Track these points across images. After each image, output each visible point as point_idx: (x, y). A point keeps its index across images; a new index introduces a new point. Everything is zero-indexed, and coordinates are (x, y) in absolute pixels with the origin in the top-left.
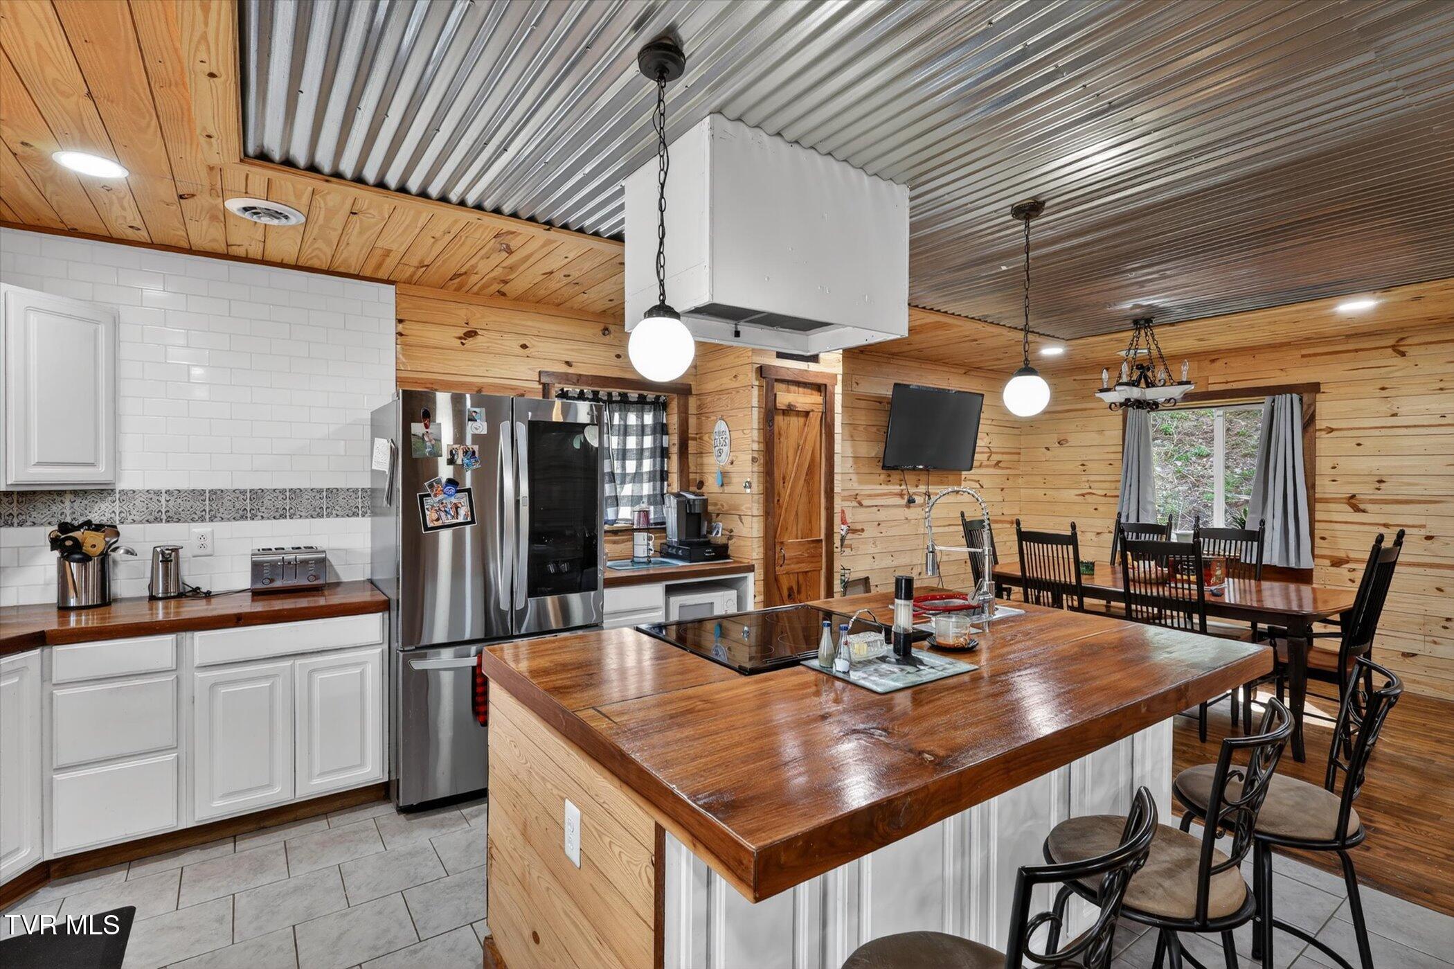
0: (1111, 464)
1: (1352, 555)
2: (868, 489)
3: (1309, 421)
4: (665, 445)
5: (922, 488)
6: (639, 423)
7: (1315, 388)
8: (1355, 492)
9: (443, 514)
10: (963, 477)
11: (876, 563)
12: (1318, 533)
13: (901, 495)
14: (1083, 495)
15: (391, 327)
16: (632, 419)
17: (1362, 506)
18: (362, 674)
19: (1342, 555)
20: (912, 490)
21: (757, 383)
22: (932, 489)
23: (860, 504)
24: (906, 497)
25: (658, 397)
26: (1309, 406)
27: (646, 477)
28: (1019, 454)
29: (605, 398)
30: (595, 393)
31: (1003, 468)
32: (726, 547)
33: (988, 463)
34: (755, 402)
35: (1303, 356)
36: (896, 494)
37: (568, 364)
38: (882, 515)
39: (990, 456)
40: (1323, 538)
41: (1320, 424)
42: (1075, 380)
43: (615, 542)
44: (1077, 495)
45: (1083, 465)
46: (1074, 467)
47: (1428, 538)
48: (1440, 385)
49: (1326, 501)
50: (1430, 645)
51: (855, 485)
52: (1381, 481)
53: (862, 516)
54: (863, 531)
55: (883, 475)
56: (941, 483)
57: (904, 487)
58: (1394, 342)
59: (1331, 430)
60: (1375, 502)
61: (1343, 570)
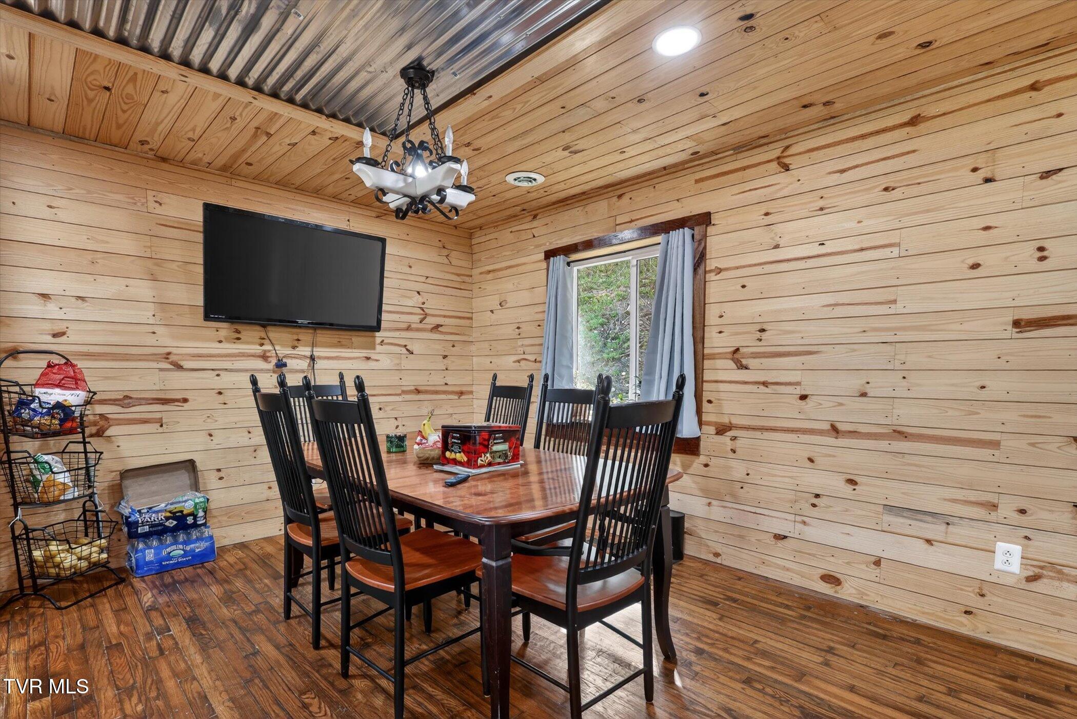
0: (539, 326)
1: (735, 421)
2: (186, 347)
3: (700, 259)
5: (305, 351)
7: (705, 219)
8: (737, 345)
10: (378, 340)
11: (215, 441)
12: (706, 396)
13: (264, 357)
14: (519, 361)
17: (744, 362)
19: (725, 420)
20: (282, 351)
22: (320, 351)
23: (179, 367)
24: (273, 361)
26: (700, 241)
28: (471, 318)
31: (442, 333)
33: (421, 326)
35: (697, 181)
36: (259, 356)
39: (424, 318)
40: (710, 402)
41: (711, 264)
42: (511, 232)
44: (514, 362)
45: (518, 328)
46: (510, 331)
47: (803, 397)
48: (821, 203)
49: (713, 357)
50: (799, 526)
51: (165, 340)
52: (763, 330)
53: (177, 382)
54: (185, 400)
55: (224, 329)
56: (340, 345)
57: (268, 347)
58: (777, 153)
59: (719, 271)
60: (756, 355)
61: (725, 439)
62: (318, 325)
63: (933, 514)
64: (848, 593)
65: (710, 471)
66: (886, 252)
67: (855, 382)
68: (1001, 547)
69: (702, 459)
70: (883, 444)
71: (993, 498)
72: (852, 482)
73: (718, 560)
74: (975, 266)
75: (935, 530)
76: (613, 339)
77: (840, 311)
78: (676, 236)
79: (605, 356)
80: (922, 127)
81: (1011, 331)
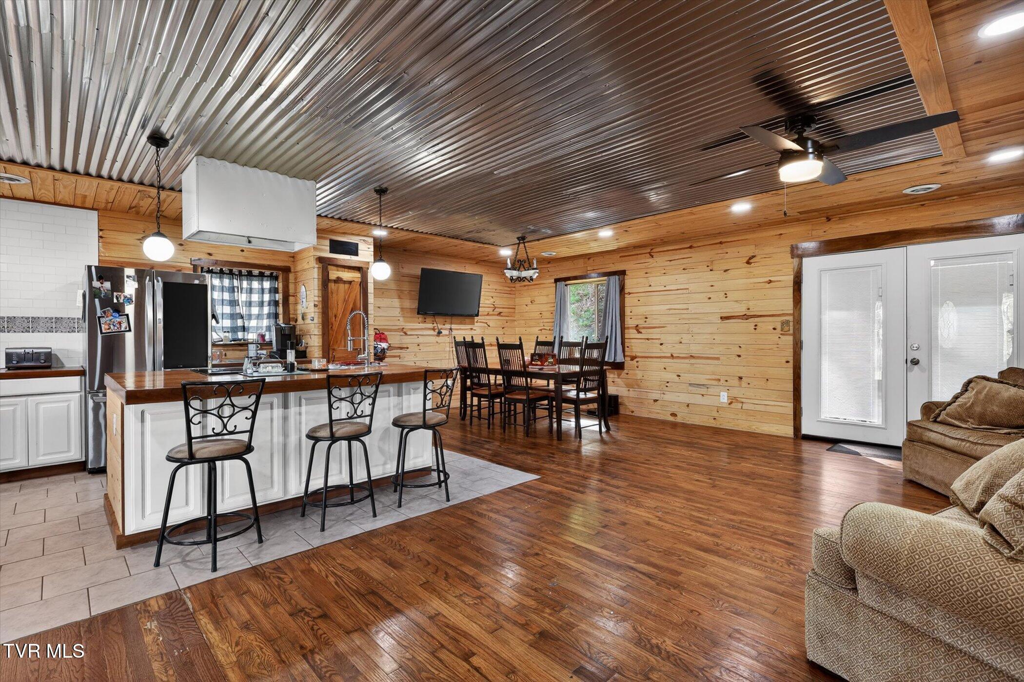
0: (552, 313)
1: (639, 354)
2: (409, 326)
3: (622, 288)
4: (277, 299)
5: (448, 326)
6: (260, 287)
7: (622, 273)
8: (637, 323)
9: (112, 326)
10: (476, 320)
12: (626, 345)
13: (434, 329)
14: (541, 330)
15: (95, 234)
16: (255, 284)
17: (640, 330)
18: (68, 406)
19: (634, 354)
20: (440, 326)
21: (317, 266)
22: (453, 326)
23: (406, 334)
24: (437, 331)
25: (272, 274)
26: (622, 281)
27: (265, 316)
28: (516, 309)
29: (237, 273)
30: (231, 271)
31: (502, 316)
32: (305, 352)
33: (493, 313)
34: (316, 276)
35: (619, 257)
36: (430, 329)
37: (210, 254)
38: (421, 340)
39: (494, 309)
40: (628, 347)
41: (627, 291)
43: (241, 350)
44: (538, 330)
45: (541, 314)
46: (537, 315)
47: (661, 344)
48: (664, 271)
49: (628, 328)
50: (662, 395)
51: (402, 323)
52: (646, 318)
53: (407, 340)
54: (408, 348)
55: (421, 318)
56: (461, 323)
57: (435, 325)
58: (649, 251)
59: (630, 294)
60: (644, 328)
61: (634, 362)
62: (453, 315)
63: (703, 385)
64: (679, 419)
65: (629, 376)
66: (685, 291)
67: (677, 338)
68: (722, 394)
69: (625, 371)
70: (687, 361)
71: (718, 377)
72: (679, 376)
73: (633, 414)
74: (710, 298)
75: (703, 391)
76: (585, 312)
77: (671, 312)
78: (612, 278)
79: (581, 323)
80: (692, 250)
81: (720, 321)
